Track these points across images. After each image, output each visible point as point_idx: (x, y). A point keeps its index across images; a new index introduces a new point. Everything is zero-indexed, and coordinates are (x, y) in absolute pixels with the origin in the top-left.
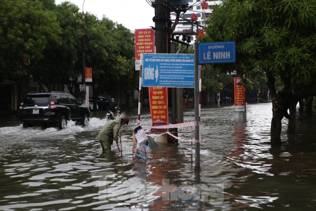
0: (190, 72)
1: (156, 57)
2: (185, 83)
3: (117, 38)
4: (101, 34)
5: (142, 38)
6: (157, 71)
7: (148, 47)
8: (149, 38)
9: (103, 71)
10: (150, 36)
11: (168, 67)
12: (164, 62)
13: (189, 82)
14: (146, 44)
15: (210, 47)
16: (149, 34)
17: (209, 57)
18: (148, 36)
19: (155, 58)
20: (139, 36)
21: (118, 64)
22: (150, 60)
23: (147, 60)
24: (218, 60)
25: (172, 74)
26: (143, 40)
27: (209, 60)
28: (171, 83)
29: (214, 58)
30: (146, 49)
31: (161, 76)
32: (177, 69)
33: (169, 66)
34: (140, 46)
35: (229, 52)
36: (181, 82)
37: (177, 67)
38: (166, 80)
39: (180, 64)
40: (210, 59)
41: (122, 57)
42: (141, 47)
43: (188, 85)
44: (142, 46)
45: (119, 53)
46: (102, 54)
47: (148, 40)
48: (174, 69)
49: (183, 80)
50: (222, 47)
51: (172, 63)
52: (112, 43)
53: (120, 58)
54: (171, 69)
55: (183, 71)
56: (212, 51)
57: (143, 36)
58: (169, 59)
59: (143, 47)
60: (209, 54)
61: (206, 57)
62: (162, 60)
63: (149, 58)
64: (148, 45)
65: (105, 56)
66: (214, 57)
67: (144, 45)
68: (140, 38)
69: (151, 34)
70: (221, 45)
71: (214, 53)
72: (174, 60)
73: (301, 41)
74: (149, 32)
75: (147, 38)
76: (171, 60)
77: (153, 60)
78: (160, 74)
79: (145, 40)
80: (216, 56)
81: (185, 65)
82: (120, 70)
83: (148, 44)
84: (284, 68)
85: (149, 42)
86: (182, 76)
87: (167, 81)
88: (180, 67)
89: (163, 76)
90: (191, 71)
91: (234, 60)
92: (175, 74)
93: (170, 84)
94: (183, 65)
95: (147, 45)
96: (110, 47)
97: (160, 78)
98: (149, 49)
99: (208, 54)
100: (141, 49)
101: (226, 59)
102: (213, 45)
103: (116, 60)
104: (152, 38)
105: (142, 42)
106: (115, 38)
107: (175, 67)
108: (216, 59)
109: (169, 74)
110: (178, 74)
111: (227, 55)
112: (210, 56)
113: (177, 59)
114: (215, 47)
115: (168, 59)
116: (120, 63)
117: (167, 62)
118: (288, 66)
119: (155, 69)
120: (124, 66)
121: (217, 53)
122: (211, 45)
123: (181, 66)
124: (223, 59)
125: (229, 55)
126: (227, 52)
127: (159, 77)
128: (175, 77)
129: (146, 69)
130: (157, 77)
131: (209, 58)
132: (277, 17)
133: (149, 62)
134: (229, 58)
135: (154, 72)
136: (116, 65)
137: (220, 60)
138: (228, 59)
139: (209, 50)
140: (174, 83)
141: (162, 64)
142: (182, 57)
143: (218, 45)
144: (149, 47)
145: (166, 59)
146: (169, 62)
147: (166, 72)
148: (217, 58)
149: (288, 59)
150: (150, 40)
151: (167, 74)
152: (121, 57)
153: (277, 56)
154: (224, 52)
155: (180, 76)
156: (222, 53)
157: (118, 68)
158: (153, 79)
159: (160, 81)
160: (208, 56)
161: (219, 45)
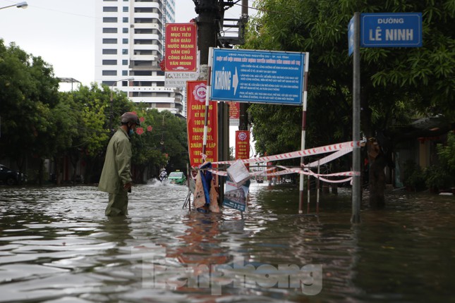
0: (289, 80)
1: (235, 55)
2: (281, 97)
3: (36, 76)
4: (16, 67)
5: (177, 38)
6: (236, 77)
7: (186, 52)
8: (188, 38)
9: (14, 123)
10: (190, 35)
11: (254, 71)
12: (248, 63)
13: (287, 95)
14: (182, 46)
15: (380, 21)
16: (189, 32)
17: (379, 37)
18: (186, 35)
19: (233, 57)
20: (172, 35)
21: (36, 114)
22: (225, 59)
23: (219, 59)
24: (393, 42)
25: (260, 82)
26: (178, 41)
27: (378, 42)
28: (259, 96)
29: (387, 39)
30: (184, 55)
31: (242, 84)
32: (268, 74)
33: (256, 69)
34: (174, 49)
35: (412, 30)
36: (275, 95)
37: (269, 72)
38: (250, 91)
39: (274, 68)
40: (380, 39)
41: (44, 103)
42: (176, 52)
43: (286, 101)
44: (177, 49)
45: (38, 98)
46: (16, 96)
47: (186, 41)
48: (264, 74)
49: (277, 92)
50: (401, 21)
51: (260, 64)
52: (29, 82)
53: (39, 106)
54: (259, 74)
55: (278, 77)
56: (384, 27)
57: (178, 35)
58: (256, 58)
59: (179, 52)
60: (379, 33)
61: (374, 36)
62: (245, 60)
63: (223, 56)
64: (187, 49)
65: (21, 99)
66: (387, 36)
67: (180, 49)
68: (173, 38)
69: (192, 32)
70: (399, 18)
71: (387, 31)
72: (263, 61)
73: (449, 42)
74: (189, 29)
75: (184, 38)
76: (259, 61)
77: (230, 59)
78: (240, 81)
79: (182, 41)
80: (391, 35)
81: (282, 68)
82: (39, 122)
83: (186, 46)
84: (427, 81)
85: (187, 43)
86: (277, 86)
87: (252, 93)
88: (273, 72)
89: (246, 84)
90: (291, 78)
91: (419, 43)
92: (265, 83)
93: (257, 97)
94: (279, 68)
95: (184, 49)
96: (27, 88)
97: (241, 88)
98: (187, 55)
99: (377, 31)
100: (175, 55)
101: (406, 41)
102: (386, 18)
103: (34, 108)
104: (192, 38)
105: (177, 43)
106: (32, 75)
107: (265, 72)
108: (389, 41)
109: (256, 82)
110: (269, 83)
111: (408, 34)
112: (380, 35)
113: (269, 59)
114: (388, 21)
115: (254, 58)
116: (39, 112)
117: (252, 64)
118: (432, 78)
119: (233, 73)
120: (45, 117)
121: (392, 30)
122: (382, 17)
123: (275, 70)
124: (401, 41)
125: (411, 35)
126: (408, 30)
127: (239, 86)
128: (265, 87)
129: (217, 73)
130: (235, 86)
131: (378, 39)
132: (410, 6)
133: (223, 61)
134: (412, 39)
135: (231, 79)
136: (34, 116)
137: (397, 42)
138: (409, 41)
139: (379, 25)
140: (263, 96)
141: (243, 66)
142: (276, 56)
143: (393, 17)
144: (188, 52)
145: (251, 58)
146: (256, 64)
147: (250, 79)
148: (392, 39)
149: (433, 68)
150: (189, 41)
151: (252, 82)
152: (41, 103)
153: (416, 63)
154: (404, 30)
155: (272, 86)
156: (399, 30)
157: (37, 119)
158: (229, 88)
159: (241, 93)
160: (377, 35)
161: (396, 18)
